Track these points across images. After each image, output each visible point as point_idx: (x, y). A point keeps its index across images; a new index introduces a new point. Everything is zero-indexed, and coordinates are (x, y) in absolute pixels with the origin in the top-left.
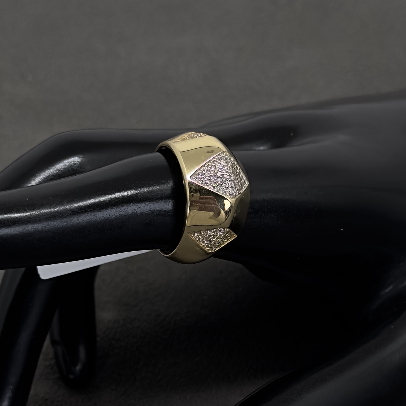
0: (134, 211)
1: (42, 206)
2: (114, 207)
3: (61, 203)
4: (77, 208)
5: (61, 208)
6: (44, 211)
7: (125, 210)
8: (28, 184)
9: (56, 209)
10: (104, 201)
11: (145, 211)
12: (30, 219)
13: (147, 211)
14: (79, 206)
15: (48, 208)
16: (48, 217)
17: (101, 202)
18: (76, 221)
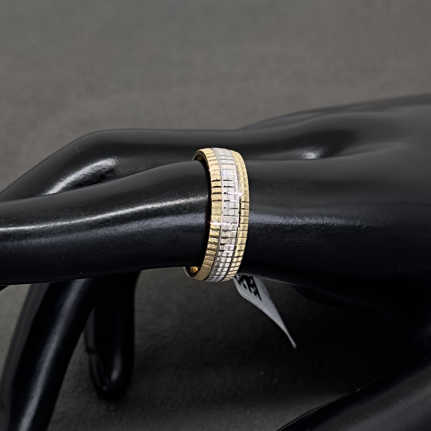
0: (158, 226)
1: (57, 218)
2: (137, 222)
3: (79, 216)
4: (95, 221)
5: (79, 221)
6: (59, 224)
7: (148, 225)
8: (45, 192)
9: (72, 223)
10: (126, 214)
11: (170, 227)
12: (44, 232)
13: (173, 227)
14: (98, 220)
15: (63, 221)
16: (63, 231)
17: (122, 216)
18: (94, 236)
